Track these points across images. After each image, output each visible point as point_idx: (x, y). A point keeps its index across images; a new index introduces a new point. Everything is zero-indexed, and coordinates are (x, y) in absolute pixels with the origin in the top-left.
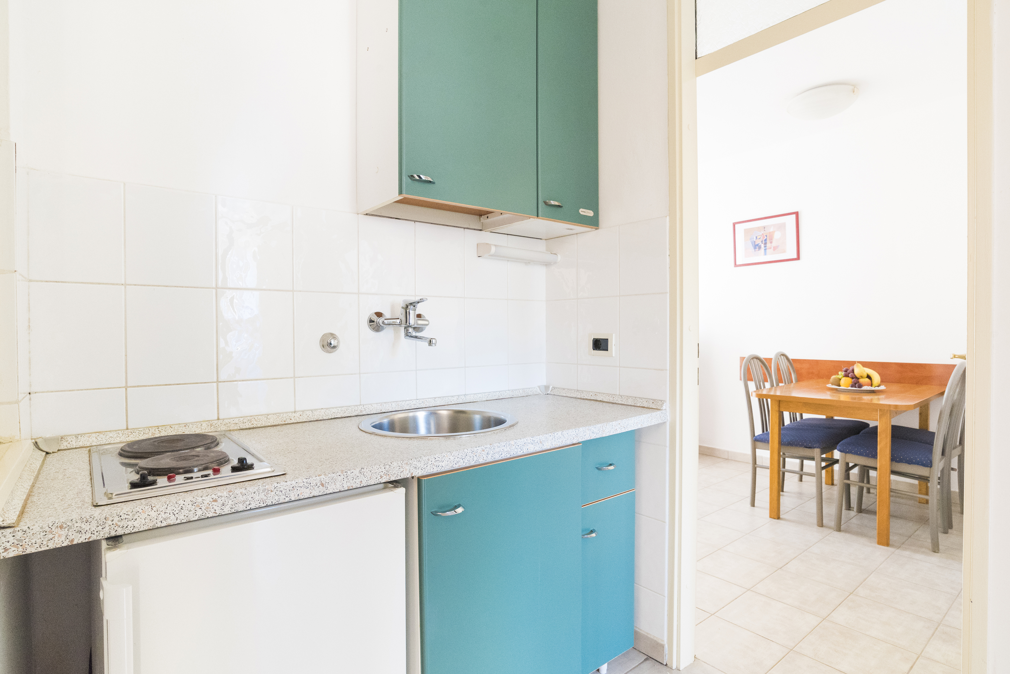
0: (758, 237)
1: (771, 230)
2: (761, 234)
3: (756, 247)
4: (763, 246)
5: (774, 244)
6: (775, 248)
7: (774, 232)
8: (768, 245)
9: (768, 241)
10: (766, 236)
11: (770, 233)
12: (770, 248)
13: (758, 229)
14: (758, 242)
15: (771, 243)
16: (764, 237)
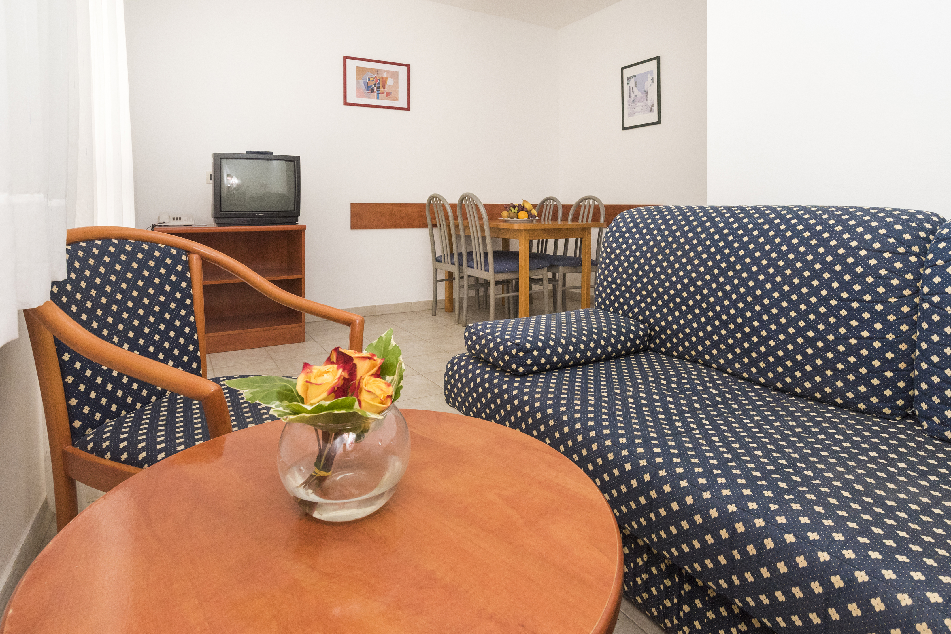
0: (371, 79)
1: (385, 75)
2: (374, 76)
3: (370, 90)
4: (375, 89)
5: (387, 90)
6: (388, 94)
7: (387, 78)
8: (381, 90)
9: (381, 86)
10: (379, 80)
11: (383, 78)
12: (383, 93)
13: (371, 70)
14: (371, 84)
15: (384, 88)
16: (377, 81)
